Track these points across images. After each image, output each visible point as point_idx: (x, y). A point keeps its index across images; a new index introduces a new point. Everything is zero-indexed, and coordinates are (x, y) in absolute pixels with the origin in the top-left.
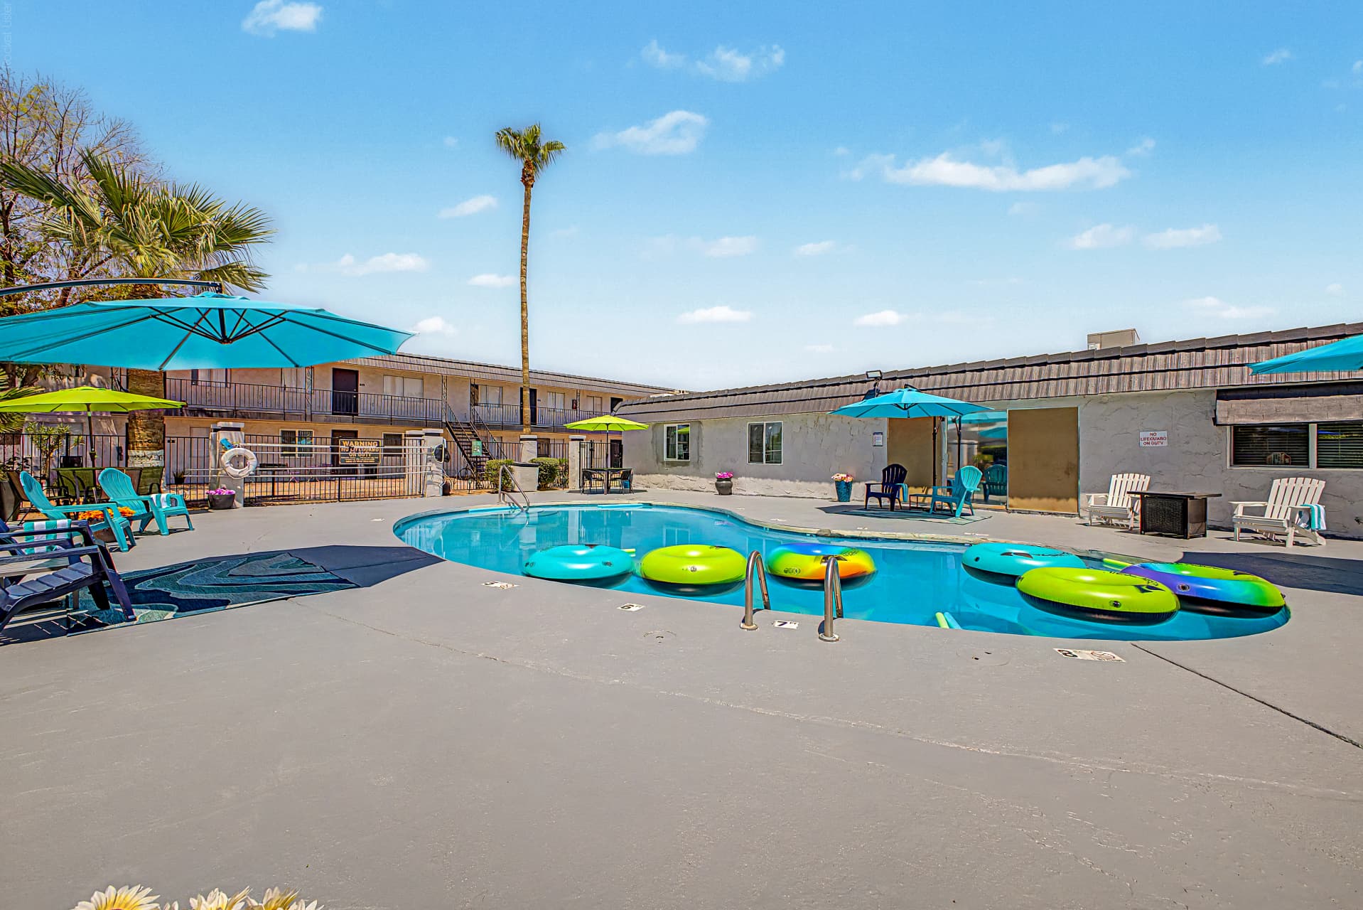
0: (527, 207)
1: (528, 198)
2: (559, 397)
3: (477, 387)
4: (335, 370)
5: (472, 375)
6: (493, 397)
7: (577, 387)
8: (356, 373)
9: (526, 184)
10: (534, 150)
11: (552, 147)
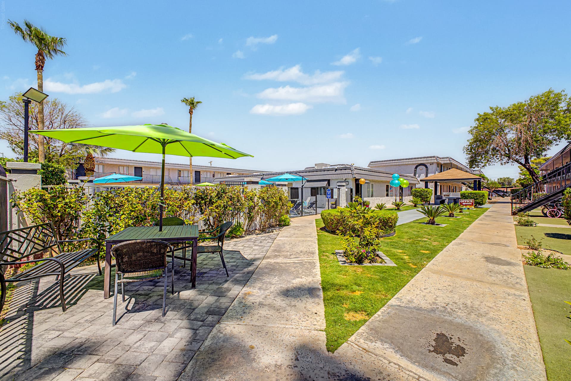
0: (191, 120)
1: (191, 118)
2: (209, 174)
3: (180, 171)
4: (135, 167)
5: (178, 168)
6: (186, 174)
7: (214, 170)
8: (142, 168)
9: (191, 114)
10: (193, 104)
11: (198, 102)
